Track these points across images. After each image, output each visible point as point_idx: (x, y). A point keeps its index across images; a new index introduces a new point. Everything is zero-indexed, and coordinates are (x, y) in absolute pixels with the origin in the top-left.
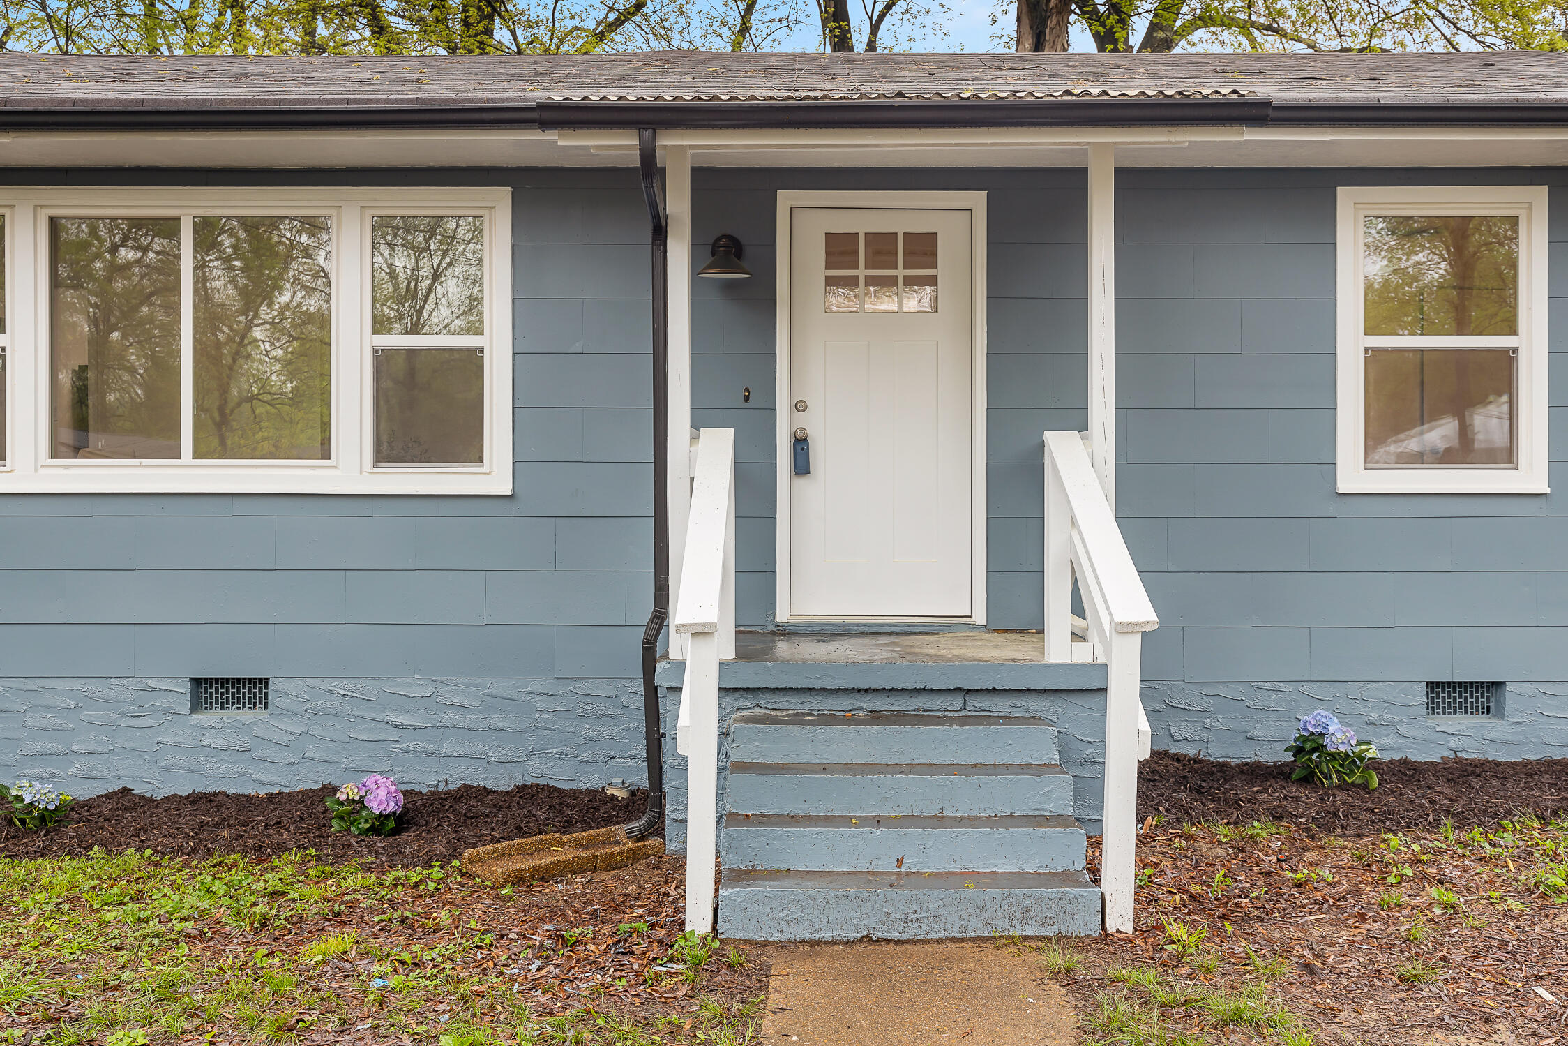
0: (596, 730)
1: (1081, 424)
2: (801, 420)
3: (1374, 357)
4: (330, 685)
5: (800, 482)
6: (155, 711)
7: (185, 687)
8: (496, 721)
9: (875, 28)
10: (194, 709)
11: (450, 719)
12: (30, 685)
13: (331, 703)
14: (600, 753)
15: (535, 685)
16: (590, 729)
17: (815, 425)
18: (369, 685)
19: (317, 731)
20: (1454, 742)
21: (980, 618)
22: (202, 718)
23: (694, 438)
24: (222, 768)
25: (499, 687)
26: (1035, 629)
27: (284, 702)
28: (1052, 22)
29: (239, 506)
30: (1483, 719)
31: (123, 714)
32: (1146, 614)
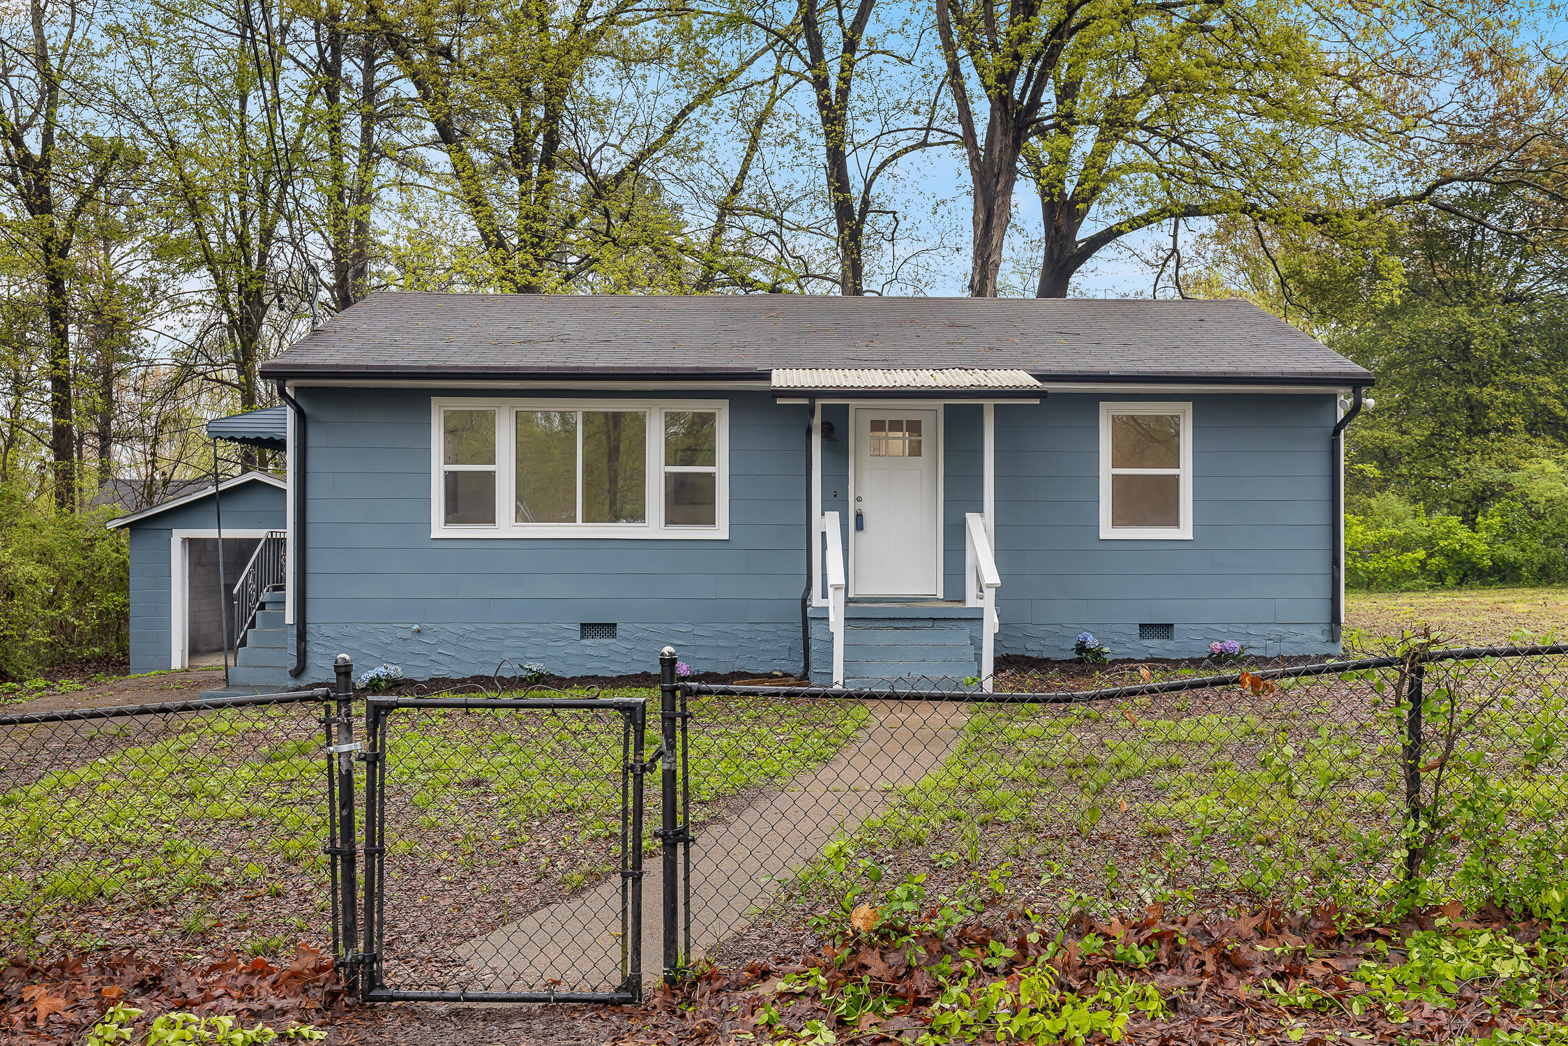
0: (767, 647)
1: (980, 510)
2: (860, 505)
3: (1115, 478)
4: (645, 626)
5: (859, 534)
6: (564, 638)
7: (578, 628)
8: (721, 643)
9: (868, 187)
10: (582, 638)
11: (699, 642)
12: (506, 626)
13: (646, 635)
14: (769, 657)
15: (738, 626)
16: (763, 646)
17: (865, 508)
18: (662, 626)
19: (638, 647)
20: (1151, 651)
21: (941, 596)
22: (585, 642)
23: (823, 514)
24: (595, 665)
25: (723, 627)
26: (963, 600)
27: (624, 634)
28: (999, 201)
29: (603, 544)
30: (1165, 641)
31: (550, 640)
32: (997, 580)
